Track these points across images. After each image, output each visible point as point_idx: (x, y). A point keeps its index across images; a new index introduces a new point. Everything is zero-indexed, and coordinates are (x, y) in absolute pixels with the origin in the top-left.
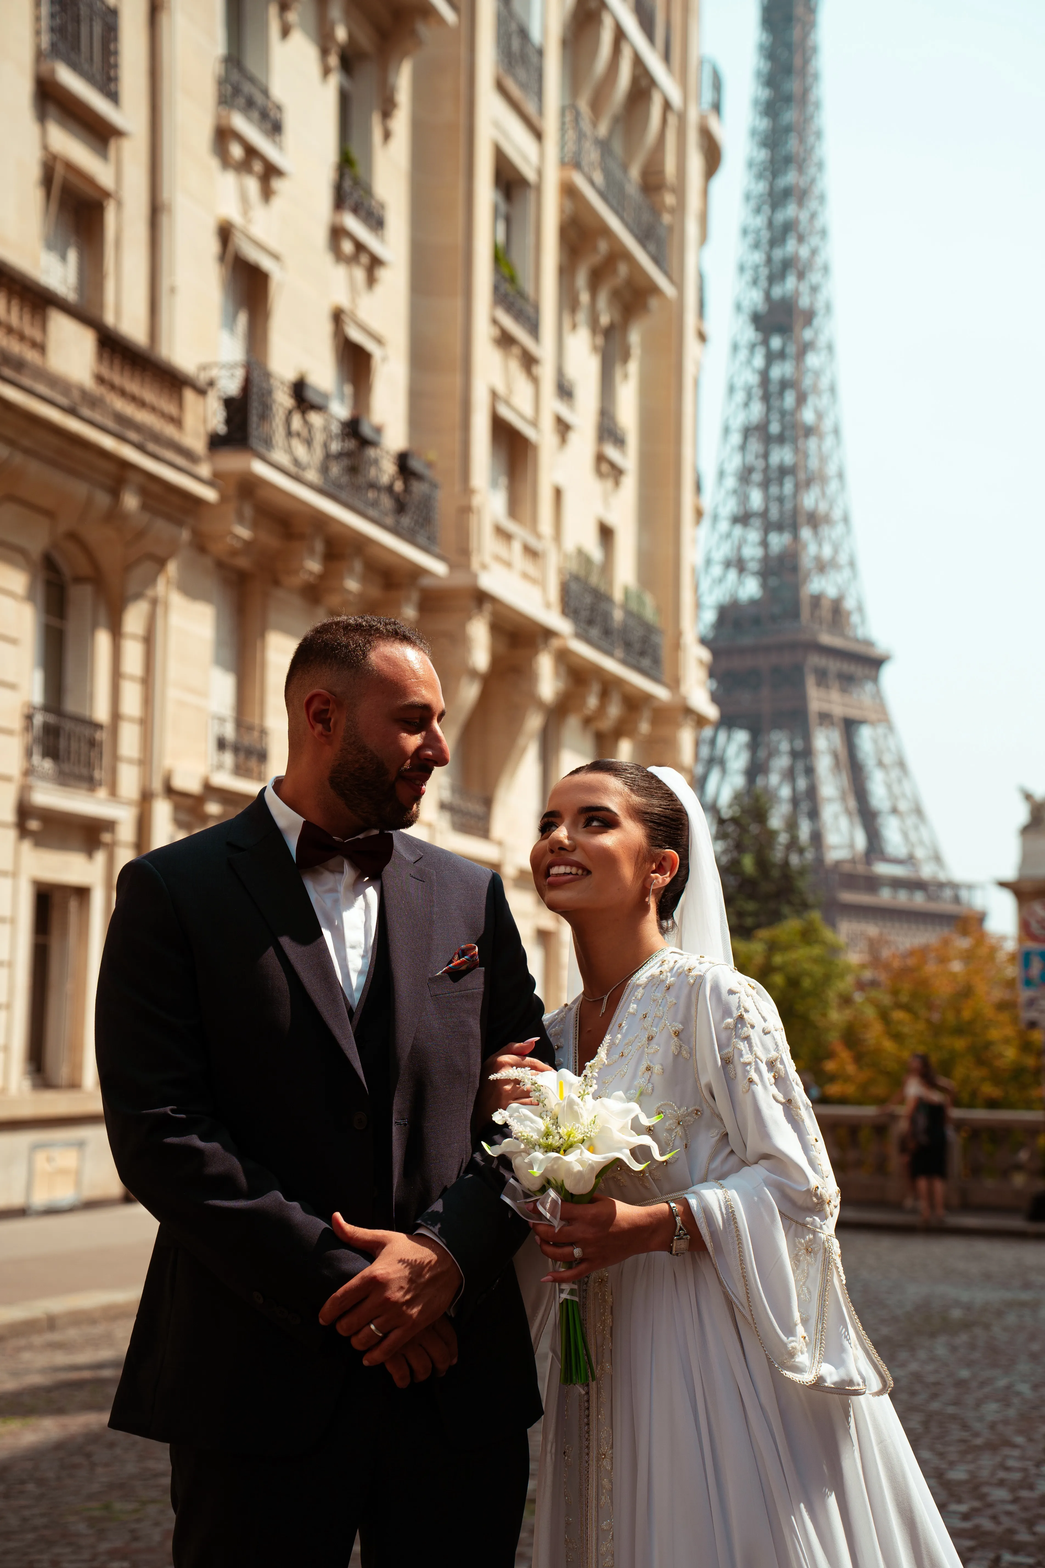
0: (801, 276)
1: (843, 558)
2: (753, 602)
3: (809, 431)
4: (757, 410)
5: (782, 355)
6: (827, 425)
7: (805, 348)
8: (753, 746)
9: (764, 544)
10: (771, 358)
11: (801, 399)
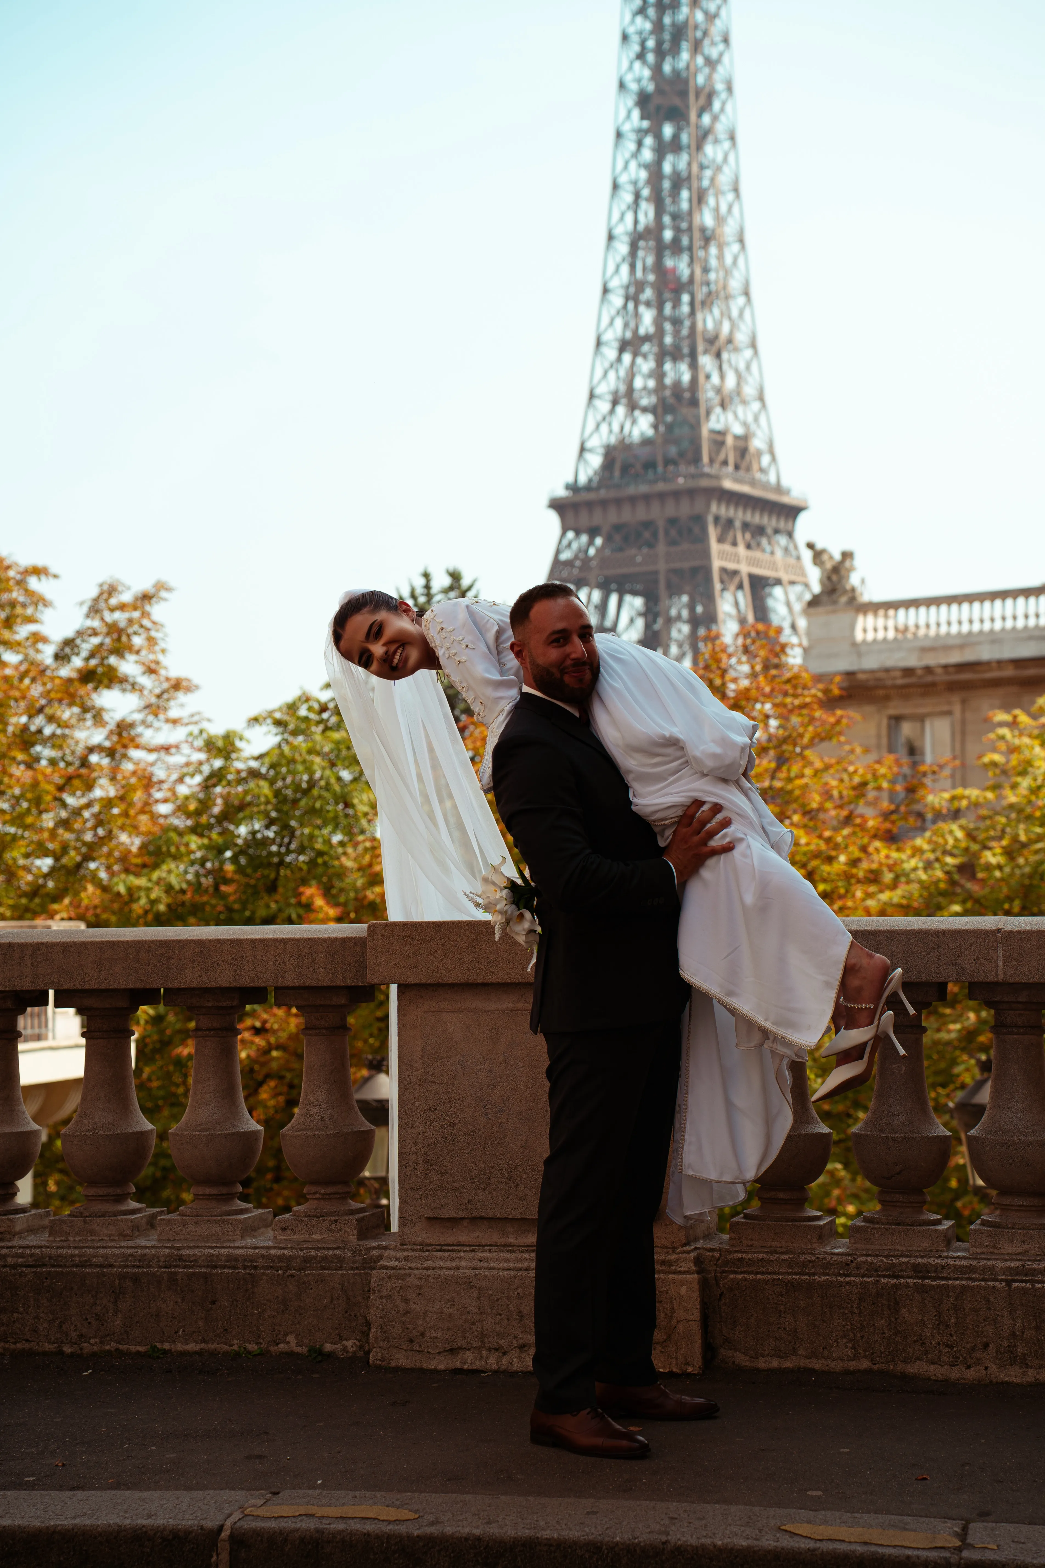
0: (697, 47)
1: (749, 390)
2: (646, 442)
3: (707, 238)
4: (647, 213)
5: (675, 146)
6: (729, 230)
7: (703, 136)
8: (650, 613)
9: (658, 374)
10: (661, 150)
11: (700, 198)
